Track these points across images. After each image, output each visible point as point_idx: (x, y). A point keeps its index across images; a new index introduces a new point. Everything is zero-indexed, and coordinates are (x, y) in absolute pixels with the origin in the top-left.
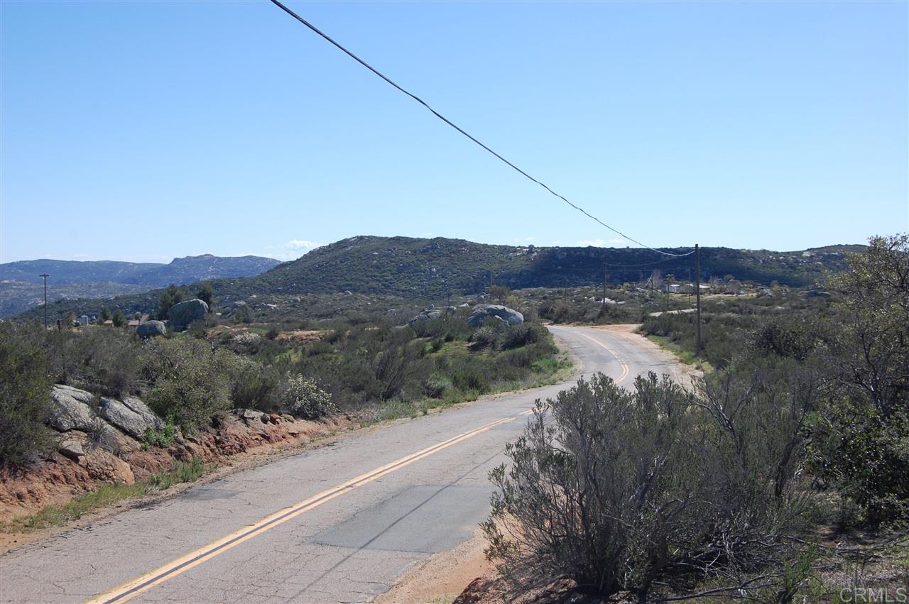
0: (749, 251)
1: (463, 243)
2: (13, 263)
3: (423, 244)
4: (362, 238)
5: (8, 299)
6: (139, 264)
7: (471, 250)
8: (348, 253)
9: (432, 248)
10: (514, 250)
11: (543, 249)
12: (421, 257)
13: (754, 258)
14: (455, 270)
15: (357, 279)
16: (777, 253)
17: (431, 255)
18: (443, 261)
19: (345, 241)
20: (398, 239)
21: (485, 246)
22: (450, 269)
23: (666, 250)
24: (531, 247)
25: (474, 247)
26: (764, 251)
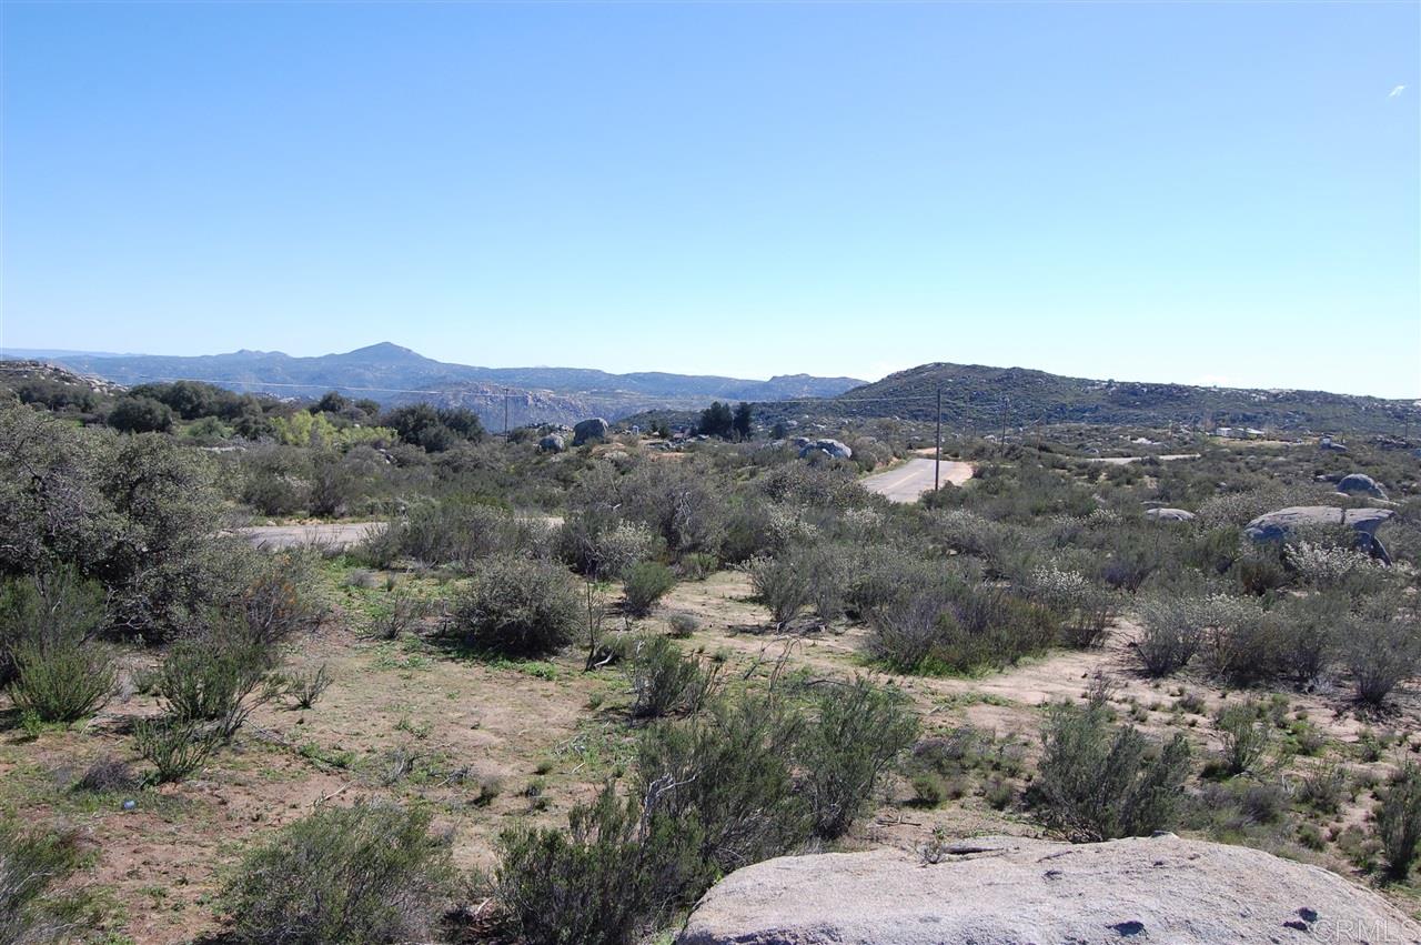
0: (1351, 396)
1: (1040, 374)
2: (628, 375)
3: (998, 373)
4: (939, 364)
5: (619, 407)
6: (741, 381)
7: (1047, 381)
8: (923, 379)
9: (1007, 378)
10: (1093, 383)
11: (1123, 384)
12: (995, 386)
13: (1355, 404)
14: (1029, 401)
15: (929, 405)
16: (1383, 400)
17: (1006, 384)
18: (1018, 391)
19: (924, 366)
20: (974, 367)
21: (1063, 378)
22: (1023, 400)
23: (1256, 391)
24: (1111, 381)
25: (1051, 379)
26: (1369, 398)
